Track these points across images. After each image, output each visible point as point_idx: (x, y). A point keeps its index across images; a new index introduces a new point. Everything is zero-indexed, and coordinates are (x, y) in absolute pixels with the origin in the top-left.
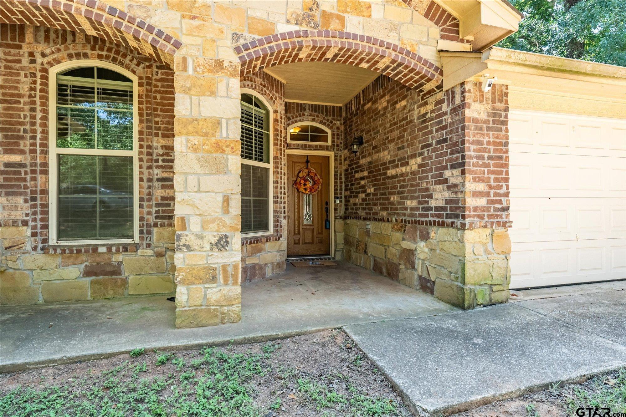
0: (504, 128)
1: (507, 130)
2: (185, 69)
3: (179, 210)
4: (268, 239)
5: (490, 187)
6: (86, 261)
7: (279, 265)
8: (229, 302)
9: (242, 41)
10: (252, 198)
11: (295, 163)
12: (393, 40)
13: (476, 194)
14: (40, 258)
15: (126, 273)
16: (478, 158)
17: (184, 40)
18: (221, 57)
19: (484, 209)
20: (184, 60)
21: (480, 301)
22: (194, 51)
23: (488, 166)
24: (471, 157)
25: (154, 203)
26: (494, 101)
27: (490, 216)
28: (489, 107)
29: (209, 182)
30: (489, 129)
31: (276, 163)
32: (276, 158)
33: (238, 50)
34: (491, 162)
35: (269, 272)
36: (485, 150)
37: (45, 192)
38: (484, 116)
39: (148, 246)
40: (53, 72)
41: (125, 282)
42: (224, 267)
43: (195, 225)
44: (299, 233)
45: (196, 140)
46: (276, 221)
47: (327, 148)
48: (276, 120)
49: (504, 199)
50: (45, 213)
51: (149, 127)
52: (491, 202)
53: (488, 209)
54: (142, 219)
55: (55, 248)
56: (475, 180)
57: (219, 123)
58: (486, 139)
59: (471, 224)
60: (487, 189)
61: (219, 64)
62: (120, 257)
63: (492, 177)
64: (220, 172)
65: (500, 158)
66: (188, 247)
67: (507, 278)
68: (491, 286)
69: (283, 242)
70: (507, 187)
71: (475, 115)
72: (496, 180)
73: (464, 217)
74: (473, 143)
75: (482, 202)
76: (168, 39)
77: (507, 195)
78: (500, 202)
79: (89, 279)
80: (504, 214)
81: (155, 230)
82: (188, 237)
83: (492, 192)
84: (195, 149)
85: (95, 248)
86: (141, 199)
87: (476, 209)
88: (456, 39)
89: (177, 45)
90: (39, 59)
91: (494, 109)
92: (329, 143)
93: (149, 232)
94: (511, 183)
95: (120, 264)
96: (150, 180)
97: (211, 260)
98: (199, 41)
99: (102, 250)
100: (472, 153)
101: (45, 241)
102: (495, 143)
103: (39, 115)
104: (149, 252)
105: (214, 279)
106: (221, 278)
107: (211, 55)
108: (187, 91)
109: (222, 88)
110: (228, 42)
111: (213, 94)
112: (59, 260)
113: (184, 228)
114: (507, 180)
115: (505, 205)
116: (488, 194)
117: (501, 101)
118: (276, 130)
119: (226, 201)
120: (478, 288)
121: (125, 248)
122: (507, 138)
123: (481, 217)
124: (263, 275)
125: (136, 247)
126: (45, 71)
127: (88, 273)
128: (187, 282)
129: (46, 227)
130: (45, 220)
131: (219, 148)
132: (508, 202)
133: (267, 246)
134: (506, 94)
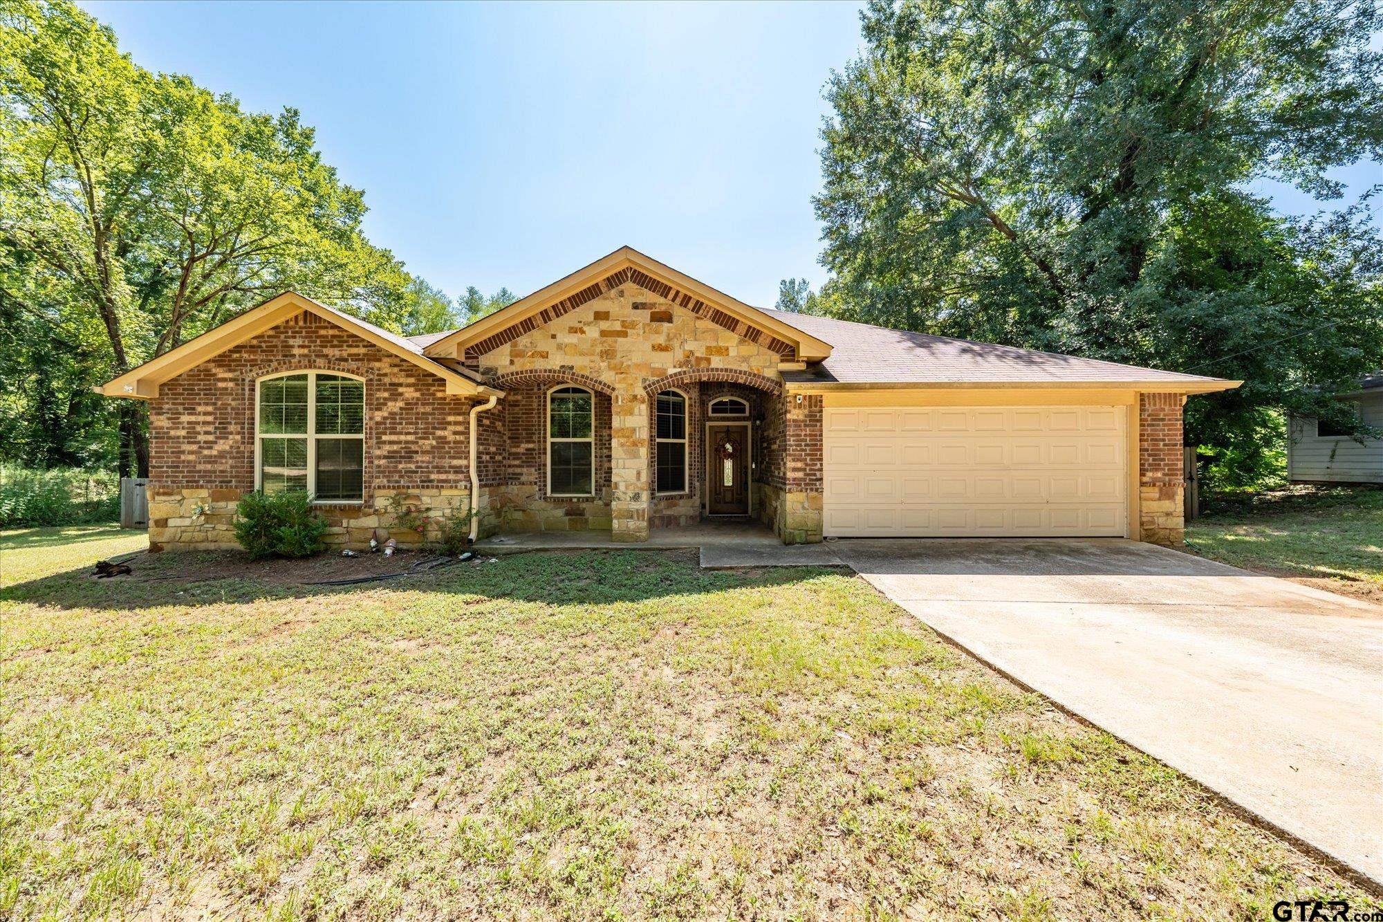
0: (818, 424)
1: (821, 426)
2: (617, 402)
3: (614, 479)
4: (681, 497)
5: (807, 465)
6: (566, 506)
7: (691, 517)
8: (639, 530)
9: (648, 382)
10: (670, 466)
11: (716, 433)
12: (744, 367)
13: (795, 470)
14: (542, 504)
15: (587, 515)
16: (796, 445)
17: (617, 386)
18: (636, 393)
19: (801, 479)
20: (617, 397)
21: (798, 540)
22: (622, 392)
23: (805, 450)
24: (791, 446)
25: (603, 471)
26: (810, 406)
27: (806, 484)
28: (806, 412)
29: (629, 463)
30: (805, 426)
31: (690, 438)
32: (690, 434)
33: (645, 388)
34: (808, 448)
35: (682, 521)
36: (802, 440)
37: (545, 465)
38: (801, 417)
39: (600, 499)
40: (549, 393)
41: (587, 521)
42: (637, 510)
43: (622, 487)
44: (720, 494)
45: (622, 440)
46: (691, 484)
47: (744, 419)
48: (690, 405)
49: (818, 473)
50: (545, 477)
51: (601, 423)
52: (808, 475)
53: (804, 480)
54: (596, 481)
55: (550, 498)
56: (794, 460)
57: (634, 430)
58: (803, 433)
59: (790, 489)
60: (804, 466)
61: (635, 397)
62: (584, 505)
63: (808, 458)
64: (635, 458)
65: (816, 445)
66: (619, 499)
67: (819, 527)
68: (807, 531)
69: (697, 500)
70: (821, 465)
71: (795, 417)
72: (811, 460)
73: (785, 484)
74: (793, 436)
75: (800, 475)
76: (609, 387)
77: (821, 470)
78: (815, 475)
79: (567, 518)
80: (818, 483)
81: (604, 489)
82: (619, 493)
83: (808, 468)
84: (622, 445)
85: (571, 499)
86: (596, 469)
87: (794, 479)
88: (793, 361)
89: (614, 389)
90: (542, 387)
91: (810, 412)
92: (747, 414)
93: (601, 490)
94: (824, 462)
95: (584, 509)
96: (601, 457)
97: (630, 506)
98: (624, 385)
99: (575, 500)
100: (792, 443)
101: (545, 494)
102: (810, 435)
103: (542, 420)
104: (600, 503)
105: (632, 517)
106: (635, 516)
107: (631, 392)
108: (618, 413)
109: (636, 411)
110: (640, 384)
111: (631, 414)
112: (552, 505)
113: (616, 488)
114: (821, 460)
115: (818, 476)
116: (805, 470)
117: (816, 406)
118: (690, 413)
119: (639, 473)
120: (797, 532)
121: (587, 499)
122: (821, 431)
123: (799, 485)
124: (678, 525)
125: (593, 499)
126: (545, 394)
127: (567, 514)
128: (618, 518)
129: (545, 486)
130: (545, 481)
131: (635, 444)
132: (822, 475)
133: (681, 502)
134: (821, 401)
